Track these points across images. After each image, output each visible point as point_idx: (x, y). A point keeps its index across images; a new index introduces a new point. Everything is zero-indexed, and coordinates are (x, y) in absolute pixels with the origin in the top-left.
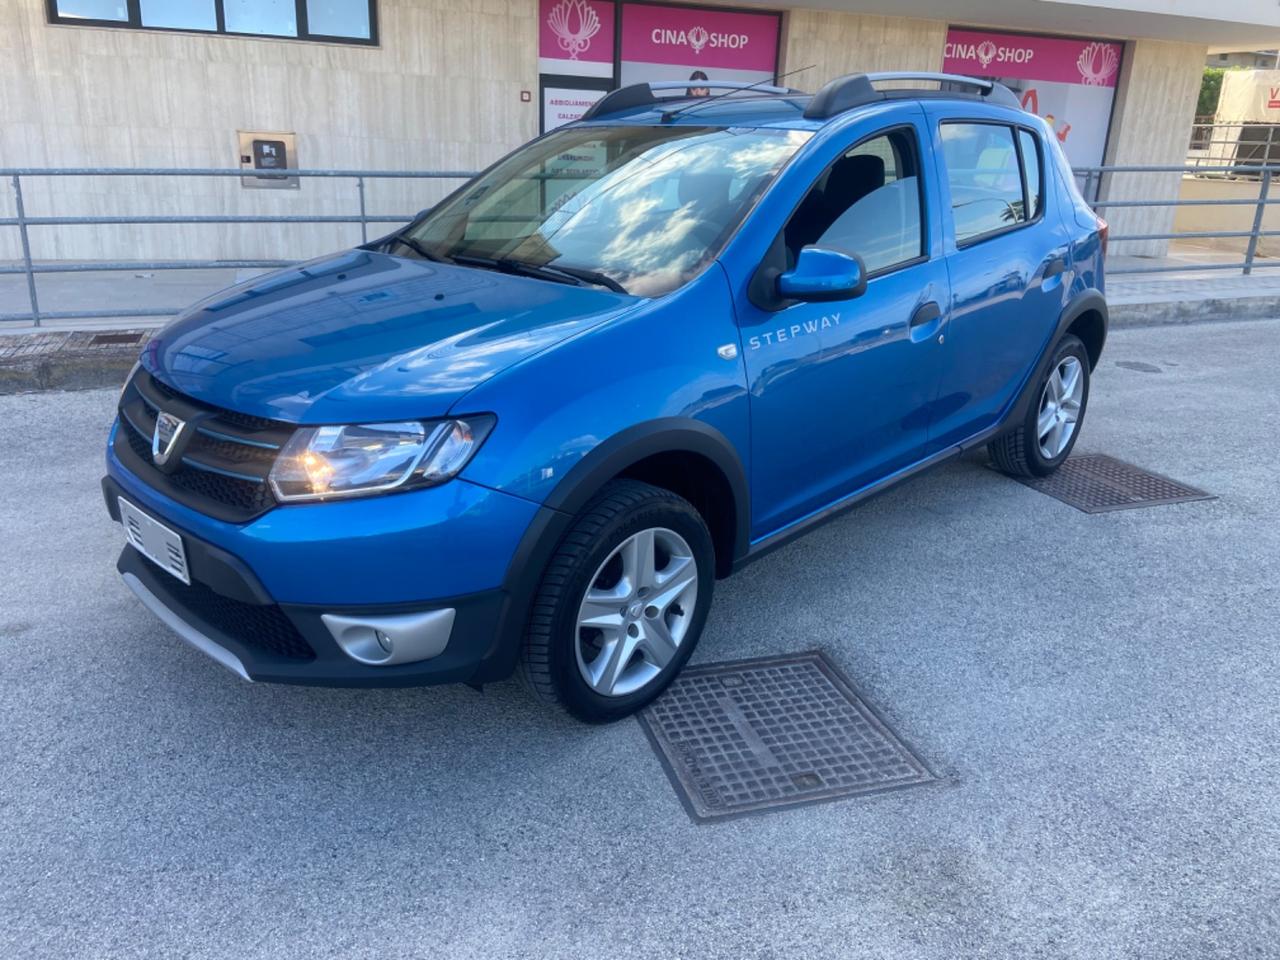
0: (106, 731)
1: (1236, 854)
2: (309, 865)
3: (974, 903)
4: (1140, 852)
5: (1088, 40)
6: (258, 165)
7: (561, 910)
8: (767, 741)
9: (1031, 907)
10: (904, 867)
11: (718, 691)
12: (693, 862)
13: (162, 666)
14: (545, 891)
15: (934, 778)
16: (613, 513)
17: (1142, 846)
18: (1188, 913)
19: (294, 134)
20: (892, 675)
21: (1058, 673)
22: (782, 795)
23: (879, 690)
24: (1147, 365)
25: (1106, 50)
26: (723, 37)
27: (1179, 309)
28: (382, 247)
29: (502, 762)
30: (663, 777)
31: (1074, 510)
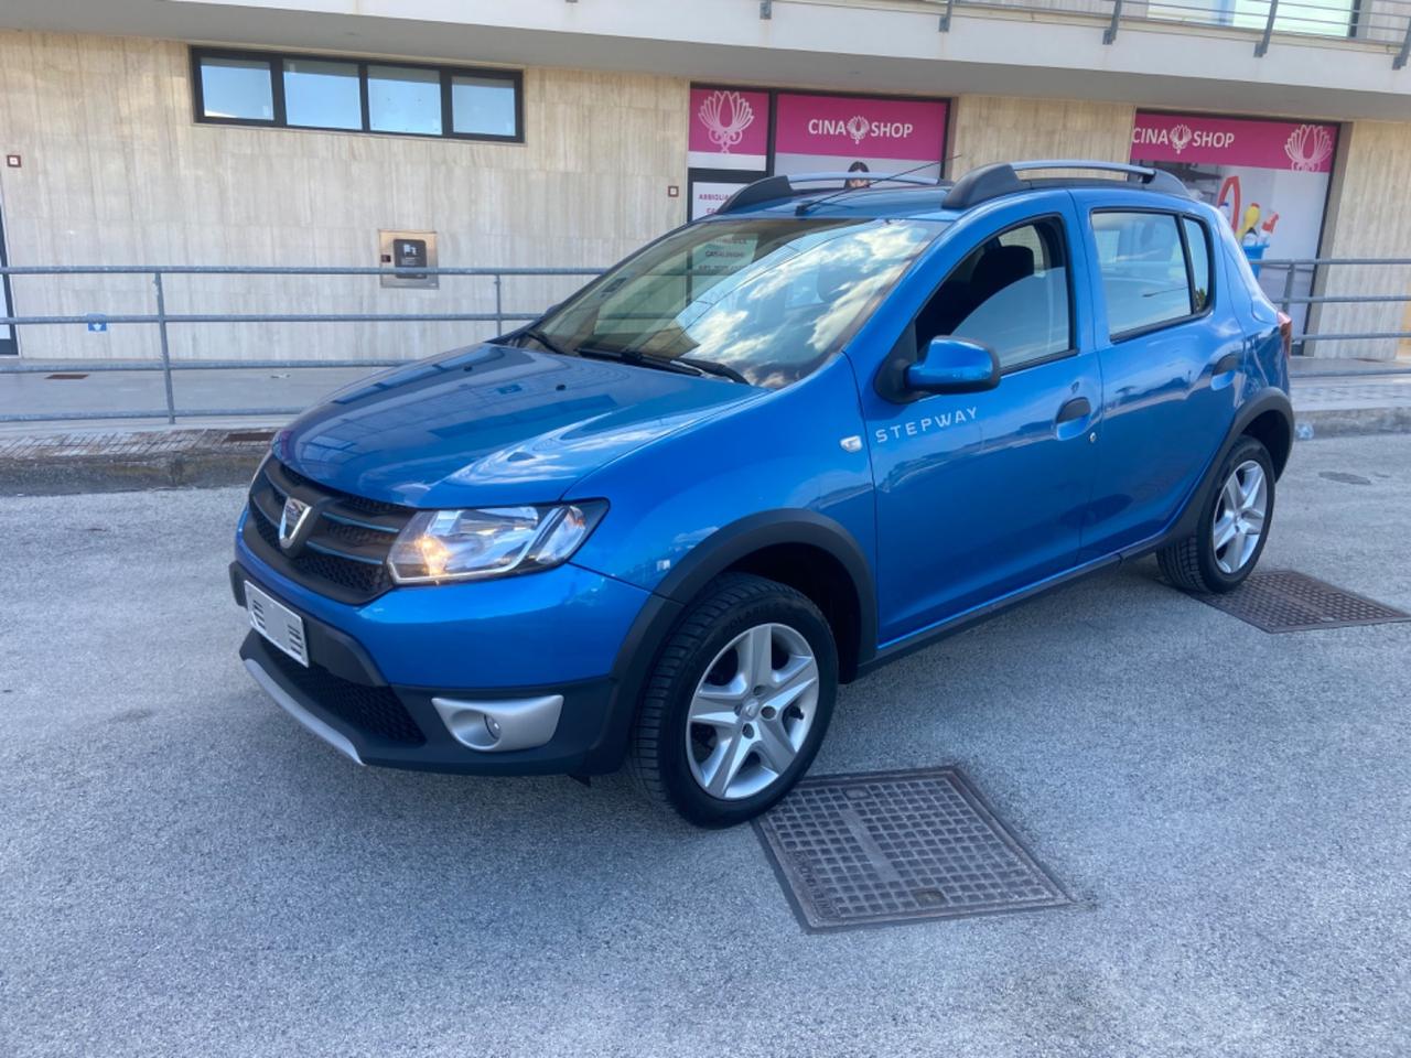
0: (220, 815)
1: (1400, 994)
2: (411, 950)
3: (1101, 1028)
4: (1291, 986)
5: (1298, 122)
6: (398, 264)
7: (660, 1009)
8: (889, 856)
9: (1163, 1035)
10: (1028, 988)
11: (842, 802)
12: (800, 970)
13: (278, 754)
14: (645, 989)
15: (1068, 901)
16: (727, 606)
17: (1294, 980)
18: (1339, 1052)
19: (435, 232)
20: (1033, 794)
21: (1218, 799)
22: (901, 909)
23: (1016, 810)
24: (1355, 477)
25: (1319, 132)
26: (885, 126)
27: (1397, 416)
28: (511, 342)
29: (610, 861)
30: (775, 886)
31: (1254, 630)
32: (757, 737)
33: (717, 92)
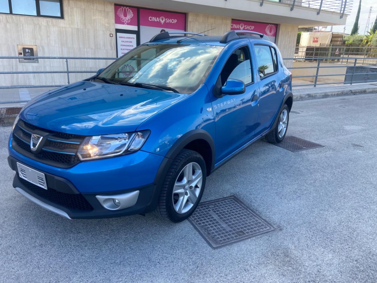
0: (16, 240)
1: (357, 242)
2: (98, 276)
3: (296, 263)
4: (333, 244)
5: (268, 24)
6: (24, 55)
7: (181, 280)
8: (226, 223)
9: (311, 262)
10: (274, 255)
11: (209, 209)
12: (216, 261)
13: (30, 217)
14: (174, 275)
15: (274, 229)
16: (182, 159)
17: (333, 242)
18: (350, 259)
19: (36, 46)
20: (256, 201)
21: (298, 196)
22: (235, 238)
23: (253, 205)
24: (296, 112)
25: (273, 26)
26: (170, 20)
27: (300, 96)
29: (151, 237)
30: (200, 237)
31: (290, 152)
32: (189, 195)
33: (122, 7)
